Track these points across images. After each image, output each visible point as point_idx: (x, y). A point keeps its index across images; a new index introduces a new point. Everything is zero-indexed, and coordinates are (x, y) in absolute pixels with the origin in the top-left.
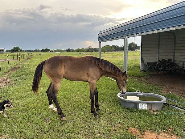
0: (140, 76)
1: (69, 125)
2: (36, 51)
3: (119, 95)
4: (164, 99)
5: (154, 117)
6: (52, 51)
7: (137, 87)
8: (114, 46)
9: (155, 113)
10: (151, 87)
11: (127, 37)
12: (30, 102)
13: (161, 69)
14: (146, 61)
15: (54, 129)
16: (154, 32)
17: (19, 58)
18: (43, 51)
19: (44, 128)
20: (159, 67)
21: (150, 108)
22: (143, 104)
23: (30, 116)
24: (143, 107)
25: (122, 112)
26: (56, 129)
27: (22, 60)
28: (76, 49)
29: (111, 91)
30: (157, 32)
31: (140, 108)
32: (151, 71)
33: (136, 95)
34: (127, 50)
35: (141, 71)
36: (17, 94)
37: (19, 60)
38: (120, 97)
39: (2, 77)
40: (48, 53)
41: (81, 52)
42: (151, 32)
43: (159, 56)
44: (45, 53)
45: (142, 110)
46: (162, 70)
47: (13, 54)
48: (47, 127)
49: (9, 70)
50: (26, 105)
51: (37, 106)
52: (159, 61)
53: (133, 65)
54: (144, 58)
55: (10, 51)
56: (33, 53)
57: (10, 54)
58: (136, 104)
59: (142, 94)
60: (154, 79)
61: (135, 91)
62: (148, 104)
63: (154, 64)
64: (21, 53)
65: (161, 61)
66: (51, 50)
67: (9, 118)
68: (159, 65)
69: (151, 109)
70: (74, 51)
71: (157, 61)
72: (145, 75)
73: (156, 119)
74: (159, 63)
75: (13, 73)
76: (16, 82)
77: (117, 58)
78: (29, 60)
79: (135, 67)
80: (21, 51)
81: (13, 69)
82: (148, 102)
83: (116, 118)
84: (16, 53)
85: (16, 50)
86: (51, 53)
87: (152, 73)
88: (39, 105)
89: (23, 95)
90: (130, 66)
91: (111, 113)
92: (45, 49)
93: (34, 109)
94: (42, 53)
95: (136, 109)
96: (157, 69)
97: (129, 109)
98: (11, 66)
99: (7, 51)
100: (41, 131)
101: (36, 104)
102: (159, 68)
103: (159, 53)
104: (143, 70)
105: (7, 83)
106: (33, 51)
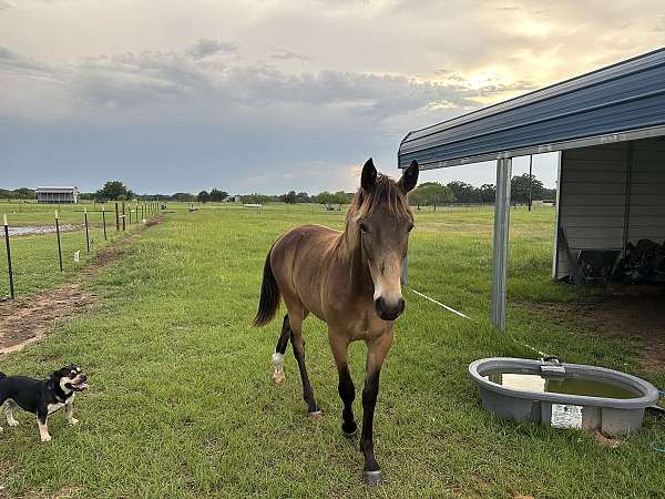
0: (554, 301)
1: (289, 467)
2: (179, 197)
3: (473, 369)
4: (651, 394)
5: (610, 460)
6: (233, 199)
7: (544, 342)
8: (454, 187)
9: (615, 444)
10: (596, 345)
11: (507, 155)
12: (156, 375)
13: (636, 275)
14: (578, 244)
15: (235, 480)
16: (614, 138)
17: (121, 222)
18: (203, 197)
19: (201, 475)
20: (628, 269)
21: (594, 425)
22: (566, 409)
23: (155, 426)
24: (567, 417)
25: (487, 433)
26: (243, 480)
27: (133, 227)
28: (316, 194)
29: (444, 352)
30: (624, 137)
31: (555, 422)
32: (594, 283)
33: (538, 371)
34: (508, 201)
35: (556, 281)
36: (111, 344)
37: (121, 229)
38: (479, 377)
39: (64, 285)
40: (222, 205)
41: (333, 206)
42: (603, 140)
43: (627, 227)
44: (209, 205)
45: (561, 431)
46: (639, 282)
47: (103, 207)
48: (212, 469)
49: (88, 261)
50: (143, 387)
51: (178, 393)
52: (629, 246)
53: (527, 257)
54: (568, 233)
55: (91, 197)
56: (170, 205)
57: (91, 205)
58: (539, 406)
59: (562, 369)
60: (606, 315)
61: (537, 357)
62: (586, 407)
63: (609, 256)
64: (128, 205)
65: (635, 244)
66: (232, 195)
67: (83, 429)
68: (627, 259)
69: (599, 428)
70: (308, 200)
71: (620, 244)
72: (572, 295)
73: (618, 470)
74: (628, 252)
75: (100, 270)
76: (109, 303)
77: (464, 229)
78: (154, 229)
79: (536, 266)
80: (130, 196)
81: (102, 258)
82: (588, 401)
83: (462, 453)
84: (111, 204)
85: (114, 192)
86: (231, 206)
87: (599, 290)
88: (185, 388)
89: (133, 349)
90: (514, 260)
91: (443, 434)
92: (209, 192)
93: (170, 401)
94: (201, 206)
95: (540, 422)
96: (619, 277)
97: (510, 422)
98: (94, 248)
99: (83, 197)
100: (190, 485)
101: (174, 385)
102: (628, 273)
103: (627, 216)
104: (565, 279)
105: (80, 307)
106: (168, 199)
